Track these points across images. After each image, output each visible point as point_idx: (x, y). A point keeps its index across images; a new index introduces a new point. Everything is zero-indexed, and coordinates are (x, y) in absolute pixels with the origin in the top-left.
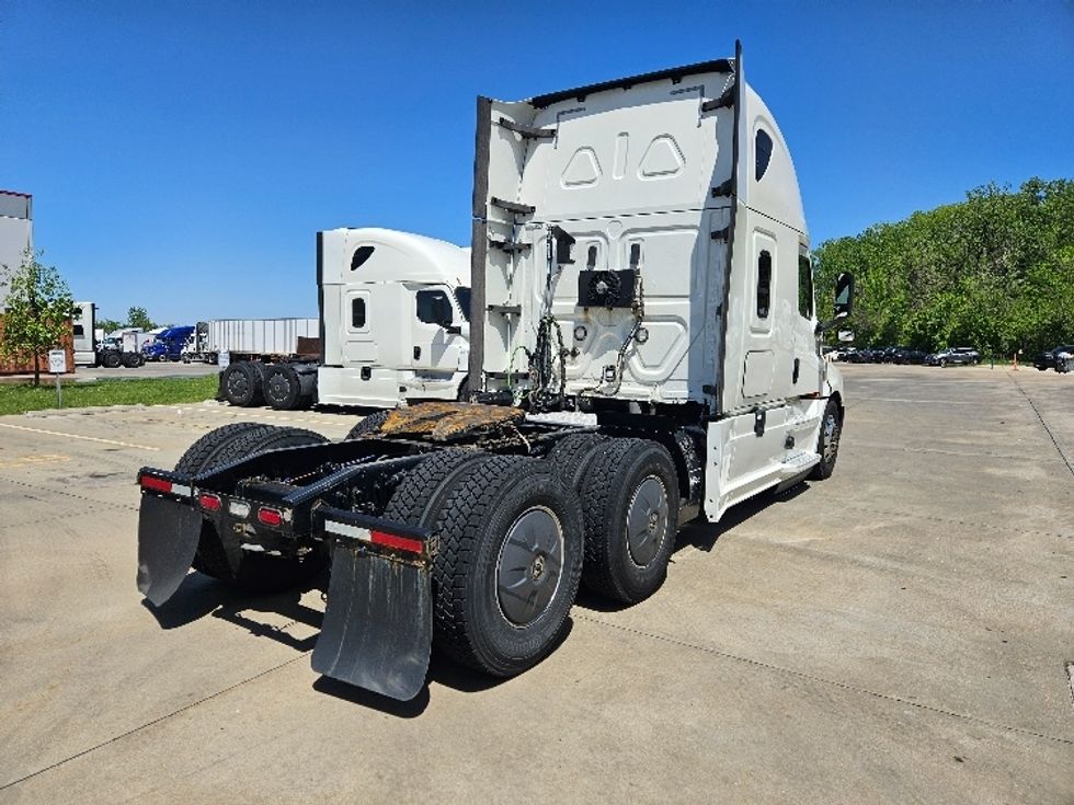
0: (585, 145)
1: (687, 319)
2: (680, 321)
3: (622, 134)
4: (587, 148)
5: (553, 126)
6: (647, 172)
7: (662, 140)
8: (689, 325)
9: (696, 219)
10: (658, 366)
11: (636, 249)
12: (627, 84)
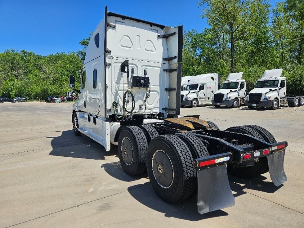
0: (127, 35)
1: (159, 91)
2: (157, 91)
3: (138, 36)
4: (127, 36)
5: (114, 24)
6: (146, 49)
7: (148, 41)
8: (159, 93)
9: (160, 65)
10: (152, 104)
11: (145, 71)
12: (138, 21)
